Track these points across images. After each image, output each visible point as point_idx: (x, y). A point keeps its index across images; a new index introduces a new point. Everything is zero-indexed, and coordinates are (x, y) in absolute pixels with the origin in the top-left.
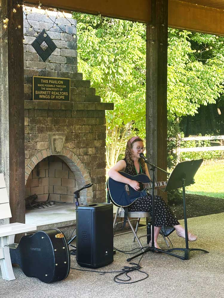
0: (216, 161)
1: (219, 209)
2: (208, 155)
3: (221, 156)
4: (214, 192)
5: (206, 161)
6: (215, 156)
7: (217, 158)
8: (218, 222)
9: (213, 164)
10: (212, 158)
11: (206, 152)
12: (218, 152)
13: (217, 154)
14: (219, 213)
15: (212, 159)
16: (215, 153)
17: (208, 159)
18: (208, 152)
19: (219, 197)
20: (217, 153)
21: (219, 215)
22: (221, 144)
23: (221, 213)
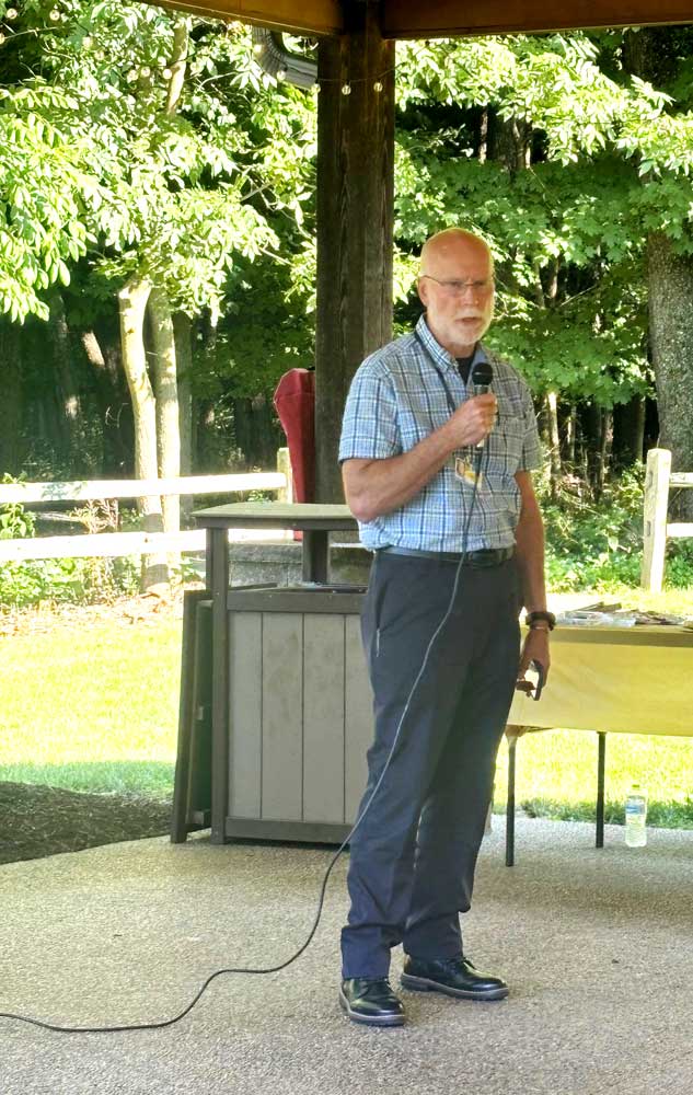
0: (65, 613)
1: (46, 836)
2: (24, 585)
3: (92, 589)
4: (31, 764)
5: (13, 611)
6: (56, 585)
7: (70, 597)
8: (32, 898)
9: (49, 630)
10: (43, 596)
11: (14, 567)
12: (74, 566)
13: (67, 578)
14: (43, 856)
15: (42, 602)
16: (59, 570)
17: (26, 601)
18: (26, 566)
19: (52, 783)
20: (70, 572)
21: (39, 866)
22: (90, 527)
23: (54, 857)
